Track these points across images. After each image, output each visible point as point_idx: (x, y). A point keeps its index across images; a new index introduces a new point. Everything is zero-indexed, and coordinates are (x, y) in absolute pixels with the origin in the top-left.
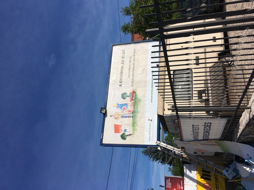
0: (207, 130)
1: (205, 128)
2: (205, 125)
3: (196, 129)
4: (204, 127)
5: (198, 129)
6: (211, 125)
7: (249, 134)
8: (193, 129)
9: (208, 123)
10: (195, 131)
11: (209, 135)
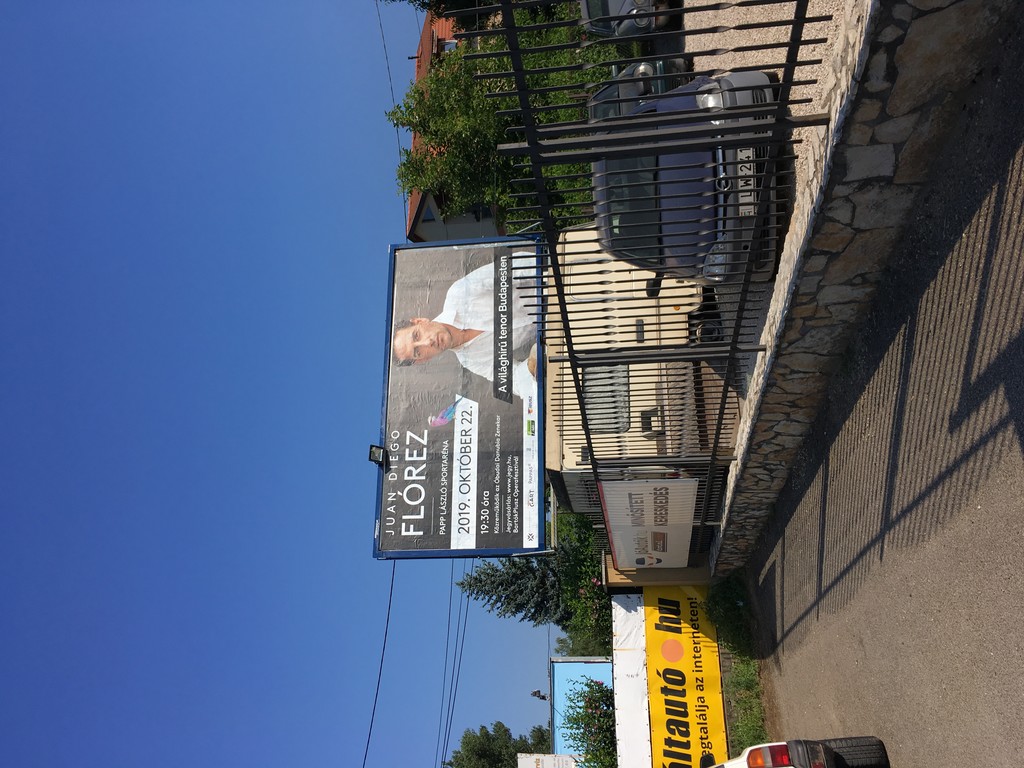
0: (661, 502)
1: (655, 498)
2: (655, 494)
3: (636, 502)
4: (654, 496)
5: (642, 502)
6: (667, 493)
7: (746, 508)
8: (631, 502)
9: (661, 489)
10: (635, 506)
11: (666, 513)
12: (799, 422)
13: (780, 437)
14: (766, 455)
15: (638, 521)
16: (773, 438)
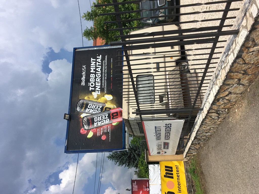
0: (168, 130)
2: (166, 127)
5: (160, 130)
6: (171, 126)
8: (156, 130)
9: (168, 124)
10: (158, 132)
12: (243, 85)
13: (230, 95)
14: (219, 106)
15: (158, 138)
16: (226, 96)
